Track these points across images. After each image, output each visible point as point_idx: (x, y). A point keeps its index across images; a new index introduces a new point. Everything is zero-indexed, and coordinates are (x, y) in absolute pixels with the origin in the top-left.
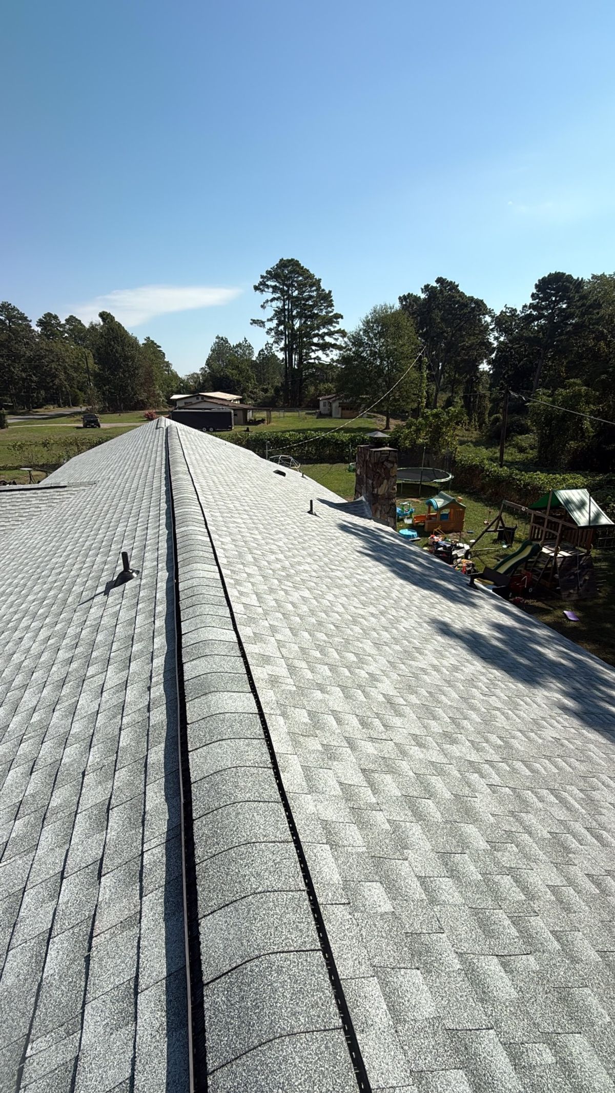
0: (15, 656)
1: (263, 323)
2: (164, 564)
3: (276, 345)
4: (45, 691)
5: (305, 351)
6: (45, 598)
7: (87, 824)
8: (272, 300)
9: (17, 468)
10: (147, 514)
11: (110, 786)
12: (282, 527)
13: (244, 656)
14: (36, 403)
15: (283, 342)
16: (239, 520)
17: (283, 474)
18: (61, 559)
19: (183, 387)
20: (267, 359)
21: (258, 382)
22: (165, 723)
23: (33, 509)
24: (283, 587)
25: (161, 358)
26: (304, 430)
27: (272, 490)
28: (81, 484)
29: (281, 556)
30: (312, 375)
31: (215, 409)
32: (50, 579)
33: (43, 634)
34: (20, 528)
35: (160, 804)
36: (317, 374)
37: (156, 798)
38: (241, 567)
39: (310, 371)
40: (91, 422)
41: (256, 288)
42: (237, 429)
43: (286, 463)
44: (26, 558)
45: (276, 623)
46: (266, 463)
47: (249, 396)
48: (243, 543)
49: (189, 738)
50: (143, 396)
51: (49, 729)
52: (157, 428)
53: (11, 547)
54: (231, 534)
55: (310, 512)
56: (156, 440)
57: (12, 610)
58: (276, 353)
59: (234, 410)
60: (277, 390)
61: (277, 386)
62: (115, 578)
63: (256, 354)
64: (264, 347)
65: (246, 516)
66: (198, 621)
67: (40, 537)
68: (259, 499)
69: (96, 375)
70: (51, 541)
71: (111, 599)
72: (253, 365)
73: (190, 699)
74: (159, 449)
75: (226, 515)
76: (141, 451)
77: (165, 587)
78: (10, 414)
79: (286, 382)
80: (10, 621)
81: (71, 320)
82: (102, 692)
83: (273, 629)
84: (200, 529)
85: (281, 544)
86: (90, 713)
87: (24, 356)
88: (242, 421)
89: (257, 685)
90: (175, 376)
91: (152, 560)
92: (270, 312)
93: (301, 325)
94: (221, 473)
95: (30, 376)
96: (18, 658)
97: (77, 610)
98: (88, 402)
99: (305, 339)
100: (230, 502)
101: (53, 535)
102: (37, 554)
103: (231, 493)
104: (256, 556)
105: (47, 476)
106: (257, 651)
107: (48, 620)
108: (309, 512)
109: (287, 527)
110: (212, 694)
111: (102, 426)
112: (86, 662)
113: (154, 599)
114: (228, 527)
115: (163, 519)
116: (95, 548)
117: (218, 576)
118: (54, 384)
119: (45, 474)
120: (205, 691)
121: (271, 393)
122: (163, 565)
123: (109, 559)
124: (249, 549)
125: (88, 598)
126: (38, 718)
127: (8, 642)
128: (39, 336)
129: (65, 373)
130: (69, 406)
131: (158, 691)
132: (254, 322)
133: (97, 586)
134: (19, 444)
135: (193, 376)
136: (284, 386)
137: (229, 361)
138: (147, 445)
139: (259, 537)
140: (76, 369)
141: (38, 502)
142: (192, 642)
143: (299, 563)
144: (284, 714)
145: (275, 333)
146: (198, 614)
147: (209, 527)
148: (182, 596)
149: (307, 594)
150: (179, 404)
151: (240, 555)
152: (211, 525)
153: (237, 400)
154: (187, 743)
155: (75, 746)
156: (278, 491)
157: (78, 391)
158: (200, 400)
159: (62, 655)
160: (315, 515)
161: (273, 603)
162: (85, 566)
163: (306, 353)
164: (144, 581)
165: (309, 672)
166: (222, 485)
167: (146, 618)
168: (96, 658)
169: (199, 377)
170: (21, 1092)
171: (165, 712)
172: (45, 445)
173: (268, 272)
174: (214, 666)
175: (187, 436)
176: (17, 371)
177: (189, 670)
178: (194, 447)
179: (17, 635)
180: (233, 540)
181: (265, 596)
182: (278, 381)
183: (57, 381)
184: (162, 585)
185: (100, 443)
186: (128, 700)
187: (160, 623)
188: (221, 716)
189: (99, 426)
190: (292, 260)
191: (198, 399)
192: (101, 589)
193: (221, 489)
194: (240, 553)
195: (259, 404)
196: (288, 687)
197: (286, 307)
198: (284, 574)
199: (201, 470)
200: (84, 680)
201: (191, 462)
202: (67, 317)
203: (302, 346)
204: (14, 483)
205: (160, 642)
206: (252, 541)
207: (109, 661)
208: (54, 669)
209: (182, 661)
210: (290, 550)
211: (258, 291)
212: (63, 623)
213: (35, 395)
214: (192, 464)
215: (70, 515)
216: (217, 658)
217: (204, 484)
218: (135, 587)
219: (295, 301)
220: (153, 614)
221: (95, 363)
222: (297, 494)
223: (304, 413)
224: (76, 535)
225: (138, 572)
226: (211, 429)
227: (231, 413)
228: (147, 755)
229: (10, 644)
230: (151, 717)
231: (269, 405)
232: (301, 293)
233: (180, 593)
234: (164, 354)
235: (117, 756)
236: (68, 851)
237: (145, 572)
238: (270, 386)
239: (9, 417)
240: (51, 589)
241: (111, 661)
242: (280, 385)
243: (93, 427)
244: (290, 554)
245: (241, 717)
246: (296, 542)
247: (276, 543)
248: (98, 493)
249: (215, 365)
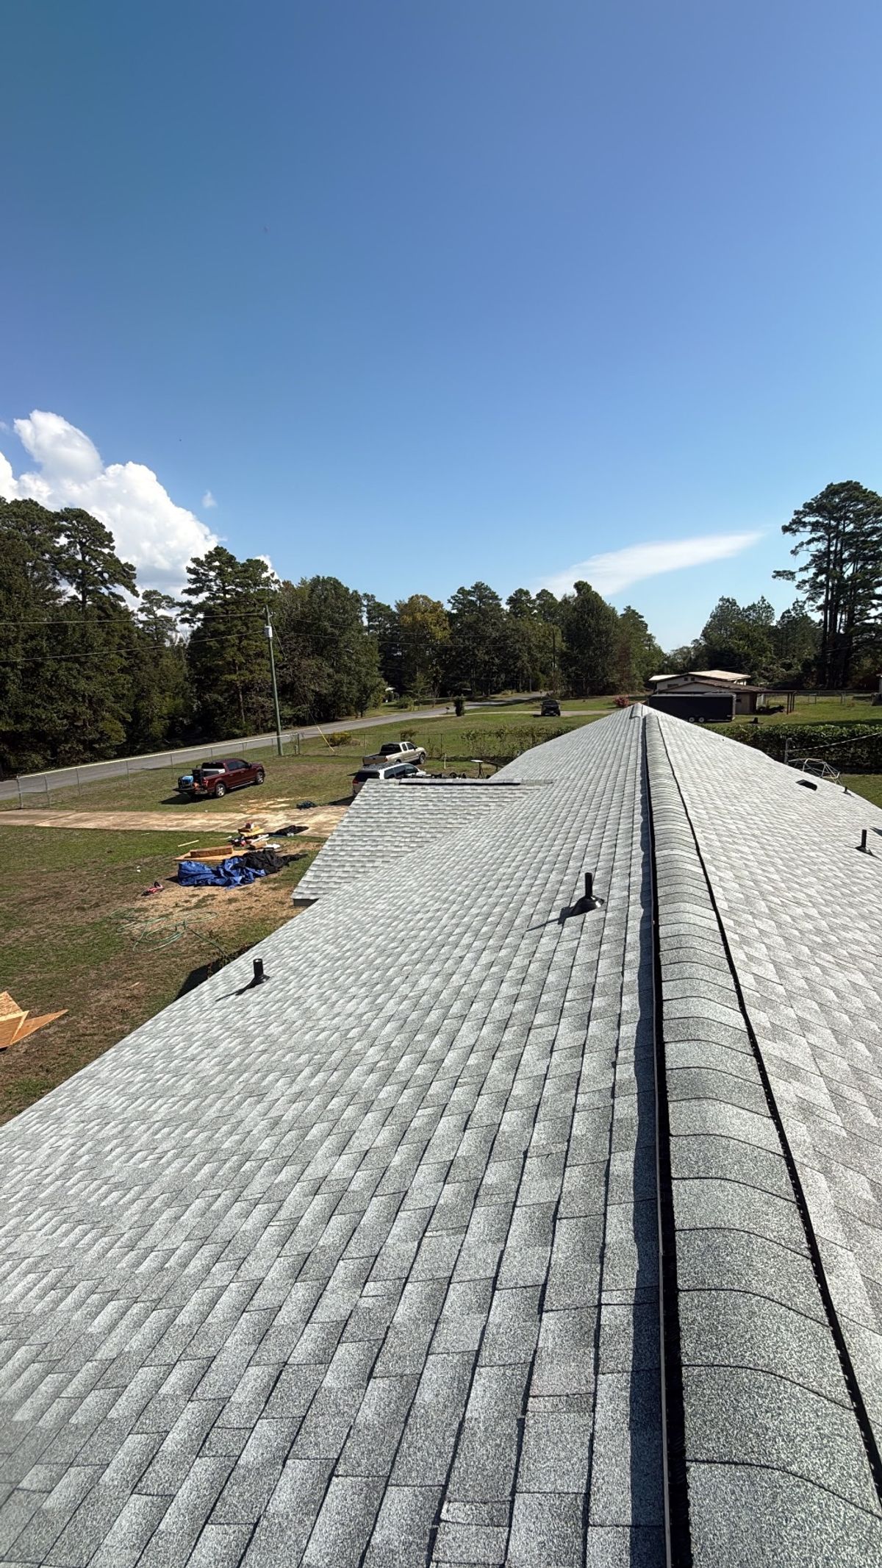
0: (454, 976)
1: (792, 574)
2: (638, 896)
3: (811, 603)
4: (485, 1030)
5: (859, 607)
6: (489, 915)
7: (527, 1227)
8: (809, 542)
9: (469, 759)
10: (617, 827)
11: (558, 1185)
12: (812, 867)
13: (757, 1055)
14: (495, 688)
15: (823, 597)
16: (746, 849)
17: (813, 787)
18: (510, 870)
19: (667, 666)
20: (795, 622)
21: (776, 655)
22: (636, 1122)
23: (483, 807)
24: (818, 960)
25: (642, 631)
26: (850, 722)
27: (794, 809)
28: (537, 783)
29: (813, 912)
30: (870, 641)
31: (711, 693)
32: (497, 892)
33: (486, 957)
34: (467, 828)
35: (627, 1241)
36: (877, 640)
37: (620, 1229)
38: (750, 918)
39: (866, 636)
40: (550, 709)
41: (785, 529)
42: (739, 720)
43: (816, 769)
44: (472, 863)
45: (808, 1017)
46: (783, 768)
47: (761, 675)
48: (752, 884)
49: (672, 1157)
50: (615, 678)
51: (488, 1080)
52: (631, 718)
53: (456, 848)
54: (733, 867)
55: (862, 848)
56: (630, 733)
57: (454, 921)
58: (810, 614)
59: (737, 693)
60: (807, 665)
61: (807, 660)
62: (573, 904)
63: (777, 617)
64: (791, 607)
65: (755, 844)
66: (687, 986)
67: (487, 841)
68: (774, 821)
69: (563, 654)
70: (499, 846)
71: (566, 931)
72: (773, 632)
73: (675, 1098)
74: (633, 744)
75: (724, 839)
76: (610, 746)
77: (639, 928)
78: (468, 700)
79: (824, 652)
80: (451, 934)
81: (544, 594)
82: (552, 1051)
83: (804, 1026)
84: (690, 855)
85: (812, 892)
86: (535, 1074)
87: (489, 637)
88: (748, 709)
89: (779, 1108)
90: (658, 652)
91: (622, 889)
92: (805, 557)
93: (856, 571)
94: (717, 780)
95: (493, 658)
96: (457, 981)
97: (526, 936)
98: (551, 686)
99: (860, 591)
100: (731, 821)
101: (502, 839)
102: (484, 860)
103: (732, 808)
104: (772, 905)
105: (497, 771)
106: (777, 1053)
107: (491, 942)
108: (858, 848)
109: (822, 867)
110: (710, 1101)
111: (563, 714)
112: (533, 1005)
113: (623, 942)
114: (729, 858)
115: (637, 835)
116: (549, 862)
117: (716, 926)
118: (516, 667)
119: (495, 767)
120: (698, 1095)
121: (798, 668)
122: (635, 897)
123: (566, 878)
124: (761, 893)
125: (539, 924)
126: (476, 1062)
127: (448, 959)
128: (508, 614)
129: (529, 654)
130: (528, 691)
131: (627, 1072)
132: (778, 574)
133: (550, 911)
134: (473, 732)
135: (683, 652)
136: (819, 661)
137: (737, 627)
138: (617, 739)
139: (776, 877)
140: (541, 649)
141: (488, 799)
142: (678, 1015)
143: (845, 928)
144: (826, 1172)
145: (811, 586)
146: (686, 975)
147: (702, 853)
148: (664, 946)
149: (859, 979)
150: (659, 687)
151: (748, 900)
152: (704, 851)
153: (743, 680)
154: (669, 1165)
155: (516, 1112)
156: (805, 811)
157: (539, 673)
158: (689, 681)
159: (506, 989)
160: (870, 854)
161: (802, 983)
162: (537, 882)
163: (861, 610)
164: (609, 915)
165: (870, 1113)
166: (720, 797)
167: (612, 965)
168: (546, 1004)
169: (689, 652)
170: (433, 1565)
171: (636, 1105)
172: (499, 734)
173: (805, 506)
174: (712, 1059)
175: (672, 729)
176: (481, 655)
177: (675, 1054)
178: (680, 743)
179: (458, 952)
180: (737, 877)
181: (787, 969)
182: (810, 652)
183: (519, 664)
184: (635, 925)
185: (559, 734)
186: (585, 1071)
187: (631, 976)
188: (724, 1142)
189: (559, 714)
190: (849, 483)
191: (686, 679)
192: (555, 915)
193: (718, 802)
194: (747, 897)
195: (775, 685)
196: (831, 1128)
197: (832, 549)
198: (818, 940)
199: (689, 773)
200: (530, 1029)
201: (677, 763)
202: (539, 591)
203: (857, 599)
204: (464, 777)
205: (631, 1003)
206: (765, 882)
207: (562, 1011)
208: (496, 1004)
209: (662, 1038)
210: (827, 903)
211: (788, 533)
212: (509, 950)
213: (495, 679)
214: (678, 766)
215: (522, 819)
216: (717, 1049)
217: (695, 794)
218: (598, 921)
219: (847, 540)
220: (621, 961)
221: (563, 641)
222: (836, 817)
223: (851, 697)
224: (528, 843)
225: (602, 901)
226: (702, 720)
227: (732, 698)
228: (609, 1160)
229: (450, 961)
230: (616, 1107)
231: (793, 686)
232: (859, 525)
233: (661, 941)
234: (646, 625)
235: (568, 1146)
236: (502, 1252)
237: (612, 904)
238: (796, 660)
239: (466, 703)
240: (496, 905)
241: (565, 1013)
242: (812, 658)
243: (552, 715)
244: (829, 910)
245: (756, 1154)
246: (838, 893)
247: (805, 890)
248: (555, 794)
249: (714, 636)
